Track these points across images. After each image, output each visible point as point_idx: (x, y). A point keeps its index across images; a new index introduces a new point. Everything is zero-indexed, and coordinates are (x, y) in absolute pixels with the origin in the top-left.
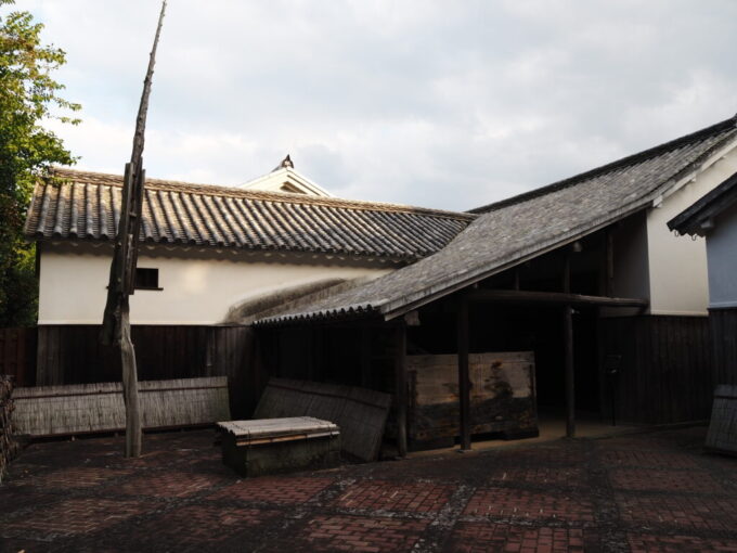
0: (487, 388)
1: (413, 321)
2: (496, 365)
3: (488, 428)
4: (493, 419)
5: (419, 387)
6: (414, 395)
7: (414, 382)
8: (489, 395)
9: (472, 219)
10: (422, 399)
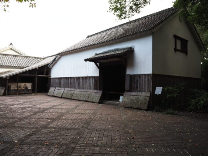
0: (23, 87)
1: (8, 78)
2: (25, 84)
3: (23, 93)
4: (24, 92)
5: (11, 87)
6: (11, 88)
7: (11, 86)
8: (24, 88)
9: (45, 59)
10: (12, 88)
